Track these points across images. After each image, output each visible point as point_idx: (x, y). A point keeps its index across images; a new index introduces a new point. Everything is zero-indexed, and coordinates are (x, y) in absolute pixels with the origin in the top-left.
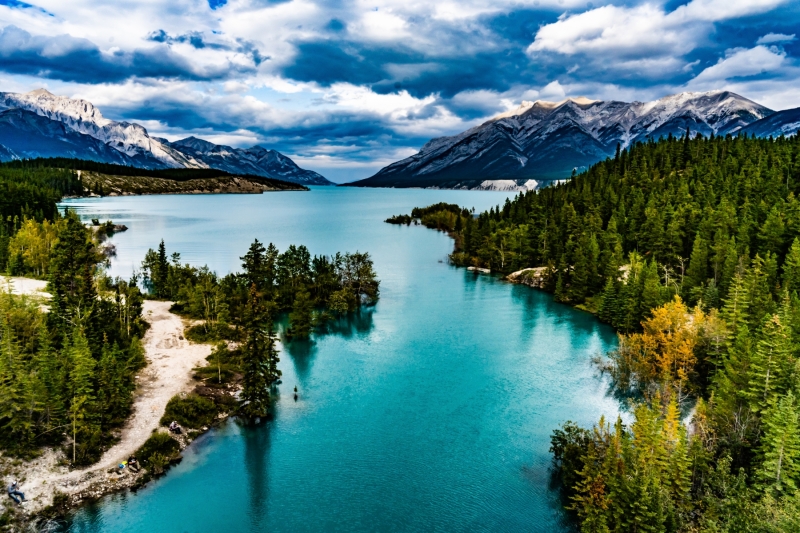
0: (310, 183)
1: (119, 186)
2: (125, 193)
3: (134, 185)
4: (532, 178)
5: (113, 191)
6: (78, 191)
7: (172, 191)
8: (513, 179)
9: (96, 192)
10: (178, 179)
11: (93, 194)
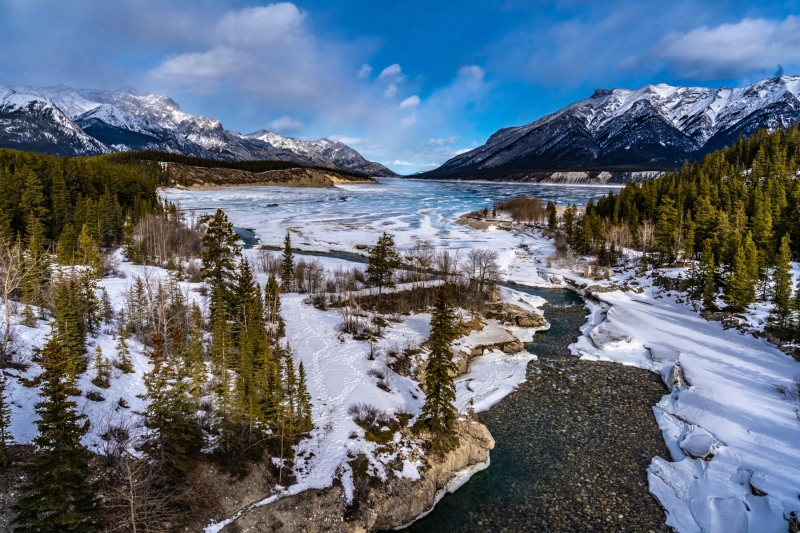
0: (375, 175)
1: (201, 178)
2: (206, 184)
3: (215, 177)
4: (605, 170)
5: (196, 182)
6: (166, 182)
7: (249, 182)
8: (585, 171)
9: (181, 183)
10: (253, 171)
11: (178, 185)
